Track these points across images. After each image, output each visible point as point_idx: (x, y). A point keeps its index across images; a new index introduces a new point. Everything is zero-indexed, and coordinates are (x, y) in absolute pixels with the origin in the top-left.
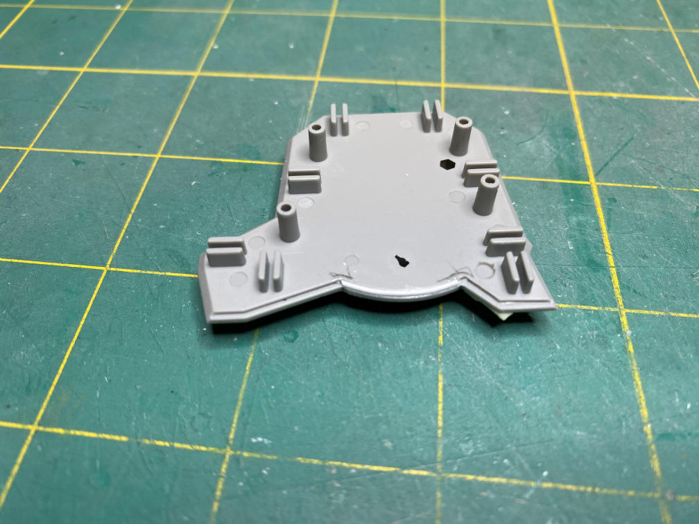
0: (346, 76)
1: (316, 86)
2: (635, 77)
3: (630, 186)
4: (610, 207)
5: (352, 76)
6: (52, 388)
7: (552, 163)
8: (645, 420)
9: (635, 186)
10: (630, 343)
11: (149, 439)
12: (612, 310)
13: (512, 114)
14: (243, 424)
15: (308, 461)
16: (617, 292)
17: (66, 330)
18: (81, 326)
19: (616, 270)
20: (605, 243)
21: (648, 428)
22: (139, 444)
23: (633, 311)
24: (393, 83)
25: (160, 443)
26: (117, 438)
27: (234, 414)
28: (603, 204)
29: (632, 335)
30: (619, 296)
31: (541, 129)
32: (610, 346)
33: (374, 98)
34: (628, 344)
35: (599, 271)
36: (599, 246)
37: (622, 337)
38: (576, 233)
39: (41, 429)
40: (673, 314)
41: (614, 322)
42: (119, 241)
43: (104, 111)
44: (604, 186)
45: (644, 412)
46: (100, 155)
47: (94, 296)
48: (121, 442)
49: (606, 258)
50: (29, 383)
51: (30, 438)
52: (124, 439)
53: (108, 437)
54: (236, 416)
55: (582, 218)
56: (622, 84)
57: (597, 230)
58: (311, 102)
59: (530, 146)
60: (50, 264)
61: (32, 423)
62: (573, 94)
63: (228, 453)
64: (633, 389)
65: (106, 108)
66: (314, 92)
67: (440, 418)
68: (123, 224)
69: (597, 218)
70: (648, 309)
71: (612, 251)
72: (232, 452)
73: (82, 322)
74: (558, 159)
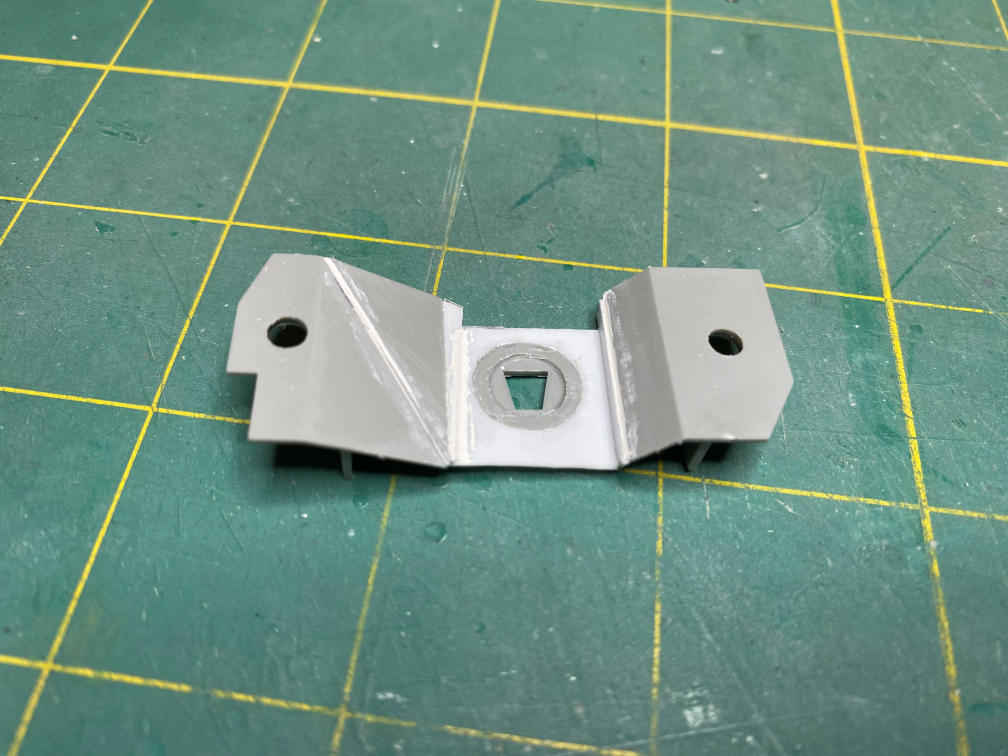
0: (519, 102)
1: (473, 115)
2: (956, 127)
3: (944, 307)
4: (913, 341)
5: (530, 103)
6: (73, 604)
7: (829, 263)
8: (952, 683)
9: (950, 308)
10: (935, 561)
11: (222, 689)
12: (911, 507)
13: (772, 180)
14: (364, 671)
15: (461, 731)
16: (919, 478)
17: (92, 508)
18: (115, 503)
19: (919, 443)
20: (903, 398)
21: (956, 696)
22: (207, 697)
23: (941, 510)
24: (592, 116)
25: (241, 697)
26: (174, 686)
27: (349, 654)
28: (902, 335)
29: (938, 547)
30: (920, 485)
31: (814, 207)
32: (906, 566)
33: (563, 140)
34: (932, 562)
35: (892, 443)
36: (895, 404)
37: (923, 550)
38: (862, 381)
39: (58, 668)
40: (998, 517)
41: (912, 526)
42: (171, 364)
43: (142, 142)
44: (904, 306)
45: (952, 670)
46: (138, 216)
47: (134, 454)
48: (181, 694)
49: (904, 423)
50: (38, 594)
51: (41, 683)
52: (185, 688)
53: (160, 684)
54: (354, 657)
55: (871, 357)
56: (936, 138)
57: (892, 377)
58: (466, 143)
59: (797, 233)
60: (64, 397)
61: (43, 658)
62: (863, 149)
63: (343, 716)
64: (937, 634)
65: (145, 137)
66: (471, 125)
67: (656, 669)
68: (177, 335)
69: (893, 358)
70: (962, 507)
71: (914, 413)
72: (349, 715)
73: (117, 497)
74: (839, 257)
